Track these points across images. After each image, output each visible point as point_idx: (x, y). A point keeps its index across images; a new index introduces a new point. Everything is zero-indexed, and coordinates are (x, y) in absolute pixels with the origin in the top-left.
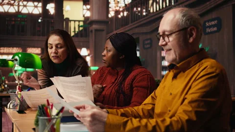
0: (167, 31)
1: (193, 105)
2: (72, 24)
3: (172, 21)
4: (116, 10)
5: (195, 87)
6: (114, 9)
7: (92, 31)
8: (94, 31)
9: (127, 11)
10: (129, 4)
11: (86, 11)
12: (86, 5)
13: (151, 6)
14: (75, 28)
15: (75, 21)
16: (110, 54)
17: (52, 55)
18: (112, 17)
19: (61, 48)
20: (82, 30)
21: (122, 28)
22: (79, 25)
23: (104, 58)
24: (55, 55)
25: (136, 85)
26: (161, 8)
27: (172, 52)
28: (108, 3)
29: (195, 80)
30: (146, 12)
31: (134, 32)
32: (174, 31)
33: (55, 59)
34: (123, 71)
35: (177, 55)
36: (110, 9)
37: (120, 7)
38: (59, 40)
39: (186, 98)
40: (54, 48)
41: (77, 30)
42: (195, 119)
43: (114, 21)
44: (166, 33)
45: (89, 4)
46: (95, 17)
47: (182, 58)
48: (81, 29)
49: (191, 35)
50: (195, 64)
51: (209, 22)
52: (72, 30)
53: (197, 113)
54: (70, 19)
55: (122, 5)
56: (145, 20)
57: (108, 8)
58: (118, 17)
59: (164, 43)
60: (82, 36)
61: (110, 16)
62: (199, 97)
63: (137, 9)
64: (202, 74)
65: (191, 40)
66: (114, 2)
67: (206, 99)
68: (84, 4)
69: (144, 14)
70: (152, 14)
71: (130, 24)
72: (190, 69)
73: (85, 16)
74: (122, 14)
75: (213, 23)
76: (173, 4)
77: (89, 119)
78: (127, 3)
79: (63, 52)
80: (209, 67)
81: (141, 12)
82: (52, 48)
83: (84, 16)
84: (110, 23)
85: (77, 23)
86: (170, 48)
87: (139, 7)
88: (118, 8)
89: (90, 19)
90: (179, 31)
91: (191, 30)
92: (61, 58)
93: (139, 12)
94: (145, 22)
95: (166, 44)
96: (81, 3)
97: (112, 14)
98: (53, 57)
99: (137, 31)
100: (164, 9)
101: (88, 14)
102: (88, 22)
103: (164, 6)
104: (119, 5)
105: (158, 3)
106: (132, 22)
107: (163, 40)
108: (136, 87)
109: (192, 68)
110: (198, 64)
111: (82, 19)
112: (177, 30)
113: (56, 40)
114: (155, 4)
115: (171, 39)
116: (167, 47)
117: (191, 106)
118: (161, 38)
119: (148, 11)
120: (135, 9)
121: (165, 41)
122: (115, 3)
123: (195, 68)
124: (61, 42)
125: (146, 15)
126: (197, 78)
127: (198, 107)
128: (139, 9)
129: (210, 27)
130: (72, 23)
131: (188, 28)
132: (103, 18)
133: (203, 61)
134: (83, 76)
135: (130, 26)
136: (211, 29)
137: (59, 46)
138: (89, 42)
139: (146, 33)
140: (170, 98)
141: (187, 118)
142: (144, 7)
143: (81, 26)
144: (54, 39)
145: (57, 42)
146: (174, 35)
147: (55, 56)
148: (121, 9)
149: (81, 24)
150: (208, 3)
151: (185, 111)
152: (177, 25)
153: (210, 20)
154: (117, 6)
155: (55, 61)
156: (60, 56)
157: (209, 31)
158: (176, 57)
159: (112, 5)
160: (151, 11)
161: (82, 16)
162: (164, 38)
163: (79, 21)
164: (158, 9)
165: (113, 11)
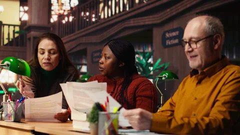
0: (194, 38)
1: (227, 105)
2: (6, 30)
3: (199, 28)
4: (60, 13)
5: (225, 90)
6: (58, 12)
7: (30, 39)
8: (32, 39)
9: (72, 16)
10: (75, 7)
11: (23, 13)
12: (23, 7)
13: (102, 10)
14: (9, 34)
15: (9, 25)
16: (109, 61)
17: (44, 61)
18: (55, 23)
19: (54, 54)
20: (17, 37)
21: (67, 37)
22: (14, 31)
23: (102, 66)
24: (48, 61)
25: (141, 94)
26: (113, 13)
27: (199, 58)
28: (50, 5)
29: (224, 84)
30: (95, 17)
31: (81, 42)
32: (202, 38)
33: (47, 66)
34: (122, 80)
35: (203, 62)
36: (53, 13)
37: (64, 11)
38: (52, 45)
39: (218, 100)
40: (47, 53)
41: (11, 37)
42: (229, 118)
43: (57, 27)
44: (194, 40)
45: (27, 5)
46: (35, 22)
47: (207, 64)
48: (16, 35)
49: (216, 42)
50: (221, 70)
51: (169, 33)
52: (6, 36)
53: (230, 113)
54: (4, 23)
55: (67, 7)
56: (93, 27)
57: (50, 11)
58: (62, 23)
59: (190, 49)
60: (17, 45)
61: (52, 21)
62: (230, 99)
63: (85, 14)
64: (231, 78)
65: (216, 47)
66: (57, 4)
67: (237, 101)
68: (21, 5)
69: (94, 20)
70: (103, 21)
71: (76, 32)
72: (216, 75)
73: (23, 19)
74: (66, 19)
75: (174, 34)
76: (128, 9)
77: (138, 117)
78: (73, 6)
79: (56, 58)
80: (236, 72)
81: (90, 17)
82: (43, 53)
83: (20, 19)
84: (52, 29)
85: (12, 28)
86: (196, 54)
87: (87, 11)
88: (62, 12)
89: (27, 24)
90: (206, 38)
91: (216, 37)
92: (54, 65)
93: (87, 17)
94: (94, 29)
95: (193, 50)
96: (18, 3)
97: (54, 19)
98: (44, 63)
99: (84, 40)
100: (117, 15)
101: (25, 17)
102: (25, 28)
103: (117, 12)
104: (64, 8)
105: (110, 7)
106: (78, 30)
107: (189, 47)
108: (140, 96)
109: (218, 73)
110: (223, 70)
111: (19, 23)
112: (204, 37)
113: (49, 45)
114: (106, 8)
115: (198, 45)
116: (193, 54)
117: (225, 107)
118: (188, 44)
119: (98, 17)
120: (83, 14)
121: (191, 47)
122: (59, 6)
123: (220, 73)
124: (55, 47)
125: (96, 21)
126: (226, 82)
127: (231, 108)
128: (88, 14)
129: (170, 38)
130: (6, 28)
131: (214, 35)
132: (43, 23)
133: (227, 67)
134: (99, 82)
135: (77, 33)
136: (172, 41)
137: (52, 52)
138: (26, 52)
139: (95, 44)
140: (195, 102)
141: (222, 117)
142: (94, 12)
143: (17, 32)
144: (46, 44)
145: (50, 47)
146: (201, 42)
147: (48, 63)
148: (66, 13)
149: (17, 29)
150: (168, 10)
151: (220, 112)
152: (205, 32)
153: (170, 30)
154: (61, 9)
155: (45, 68)
156: (53, 63)
157: (170, 43)
158: (202, 63)
159: (55, 8)
160: (102, 17)
161: (19, 19)
162: (190, 45)
163: (14, 26)
164: (110, 15)
165: (56, 14)
